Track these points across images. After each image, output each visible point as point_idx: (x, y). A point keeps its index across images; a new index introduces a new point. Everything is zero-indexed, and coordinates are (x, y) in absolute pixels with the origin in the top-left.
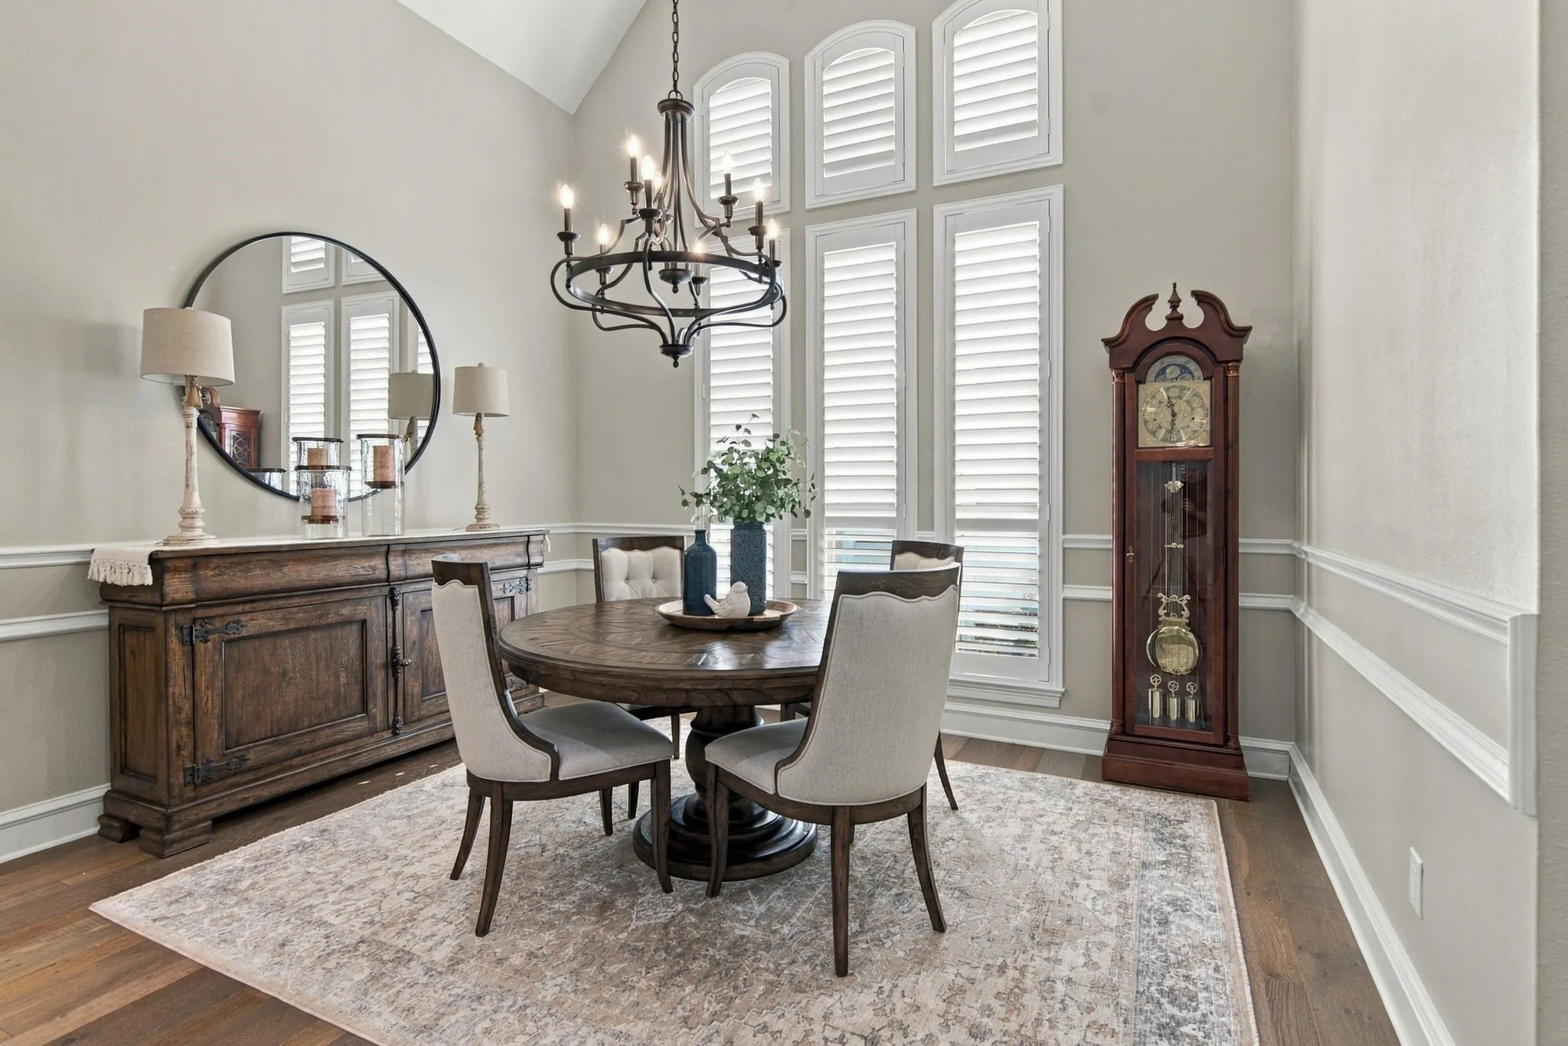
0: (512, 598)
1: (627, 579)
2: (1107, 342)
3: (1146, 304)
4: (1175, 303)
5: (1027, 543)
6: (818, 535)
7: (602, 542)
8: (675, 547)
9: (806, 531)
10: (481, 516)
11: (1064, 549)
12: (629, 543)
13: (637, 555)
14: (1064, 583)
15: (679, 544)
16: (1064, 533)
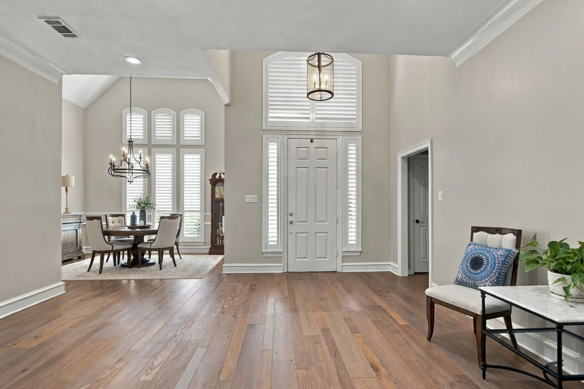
0: (77, 230)
1: (113, 223)
2: (210, 180)
3: (215, 174)
4: (220, 174)
5: (198, 214)
6: (154, 214)
7: (107, 215)
8: (123, 216)
9: (151, 213)
10: (67, 211)
11: (205, 216)
12: (113, 216)
13: (114, 218)
14: (205, 222)
15: (124, 216)
16: (205, 213)
